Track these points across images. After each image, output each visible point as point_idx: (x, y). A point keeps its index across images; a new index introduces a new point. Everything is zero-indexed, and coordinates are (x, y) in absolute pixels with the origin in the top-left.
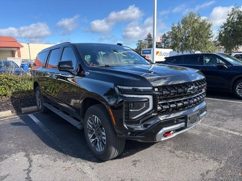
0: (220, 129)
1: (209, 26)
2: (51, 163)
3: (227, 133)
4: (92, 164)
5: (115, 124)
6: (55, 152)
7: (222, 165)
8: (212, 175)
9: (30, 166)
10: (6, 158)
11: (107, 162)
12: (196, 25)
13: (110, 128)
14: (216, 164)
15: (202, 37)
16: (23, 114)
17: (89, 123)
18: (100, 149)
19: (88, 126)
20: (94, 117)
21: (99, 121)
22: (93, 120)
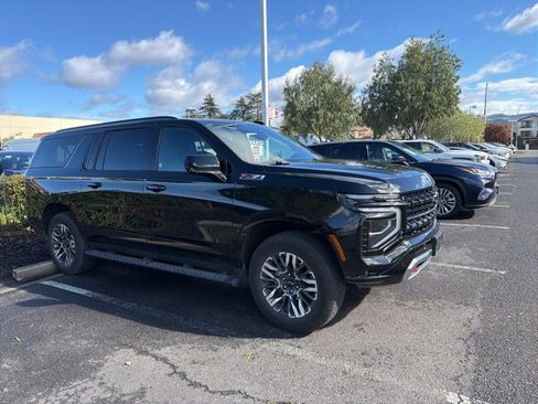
0: (440, 264)
5: (344, 259)
7: (480, 310)
8: (476, 323)
9: (173, 367)
10: (100, 365)
14: (471, 310)
17: (266, 268)
18: (300, 312)
19: (264, 275)
20: (284, 257)
21: (298, 261)
22: (278, 262)
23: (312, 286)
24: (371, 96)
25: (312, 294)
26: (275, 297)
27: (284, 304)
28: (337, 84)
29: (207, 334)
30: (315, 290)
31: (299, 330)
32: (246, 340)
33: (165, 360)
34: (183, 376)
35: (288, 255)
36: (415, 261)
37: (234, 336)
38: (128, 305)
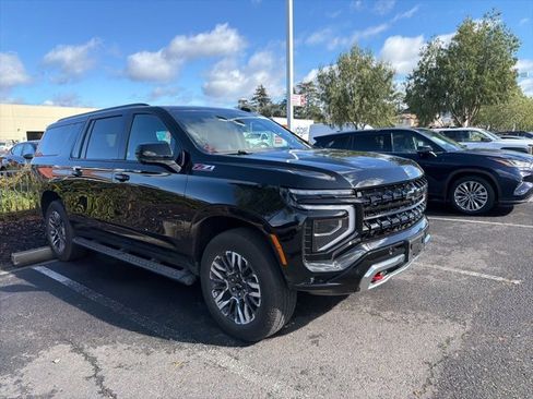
0: (445, 268)
1: (390, 75)
2: (142, 358)
3: (460, 275)
4: (231, 350)
5: (284, 262)
6: (138, 336)
7: (468, 328)
8: (456, 344)
9: (97, 369)
10: (30, 360)
11: (260, 344)
12: (365, 72)
13: (270, 273)
14: (457, 326)
15: (378, 96)
16: (18, 266)
17: (215, 268)
18: (245, 319)
19: (213, 274)
20: (230, 255)
21: (243, 262)
22: (225, 262)
23: (256, 290)
24: (417, 82)
25: (257, 299)
26: (224, 299)
27: (232, 307)
28: (376, 70)
29: (151, 334)
30: (258, 295)
31: (244, 338)
32: (186, 345)
33: (93, 360)
34: (100, 380)
35: (234, 254)
36: (375, 267)
37: (175, 339)
38: (94, 297)
